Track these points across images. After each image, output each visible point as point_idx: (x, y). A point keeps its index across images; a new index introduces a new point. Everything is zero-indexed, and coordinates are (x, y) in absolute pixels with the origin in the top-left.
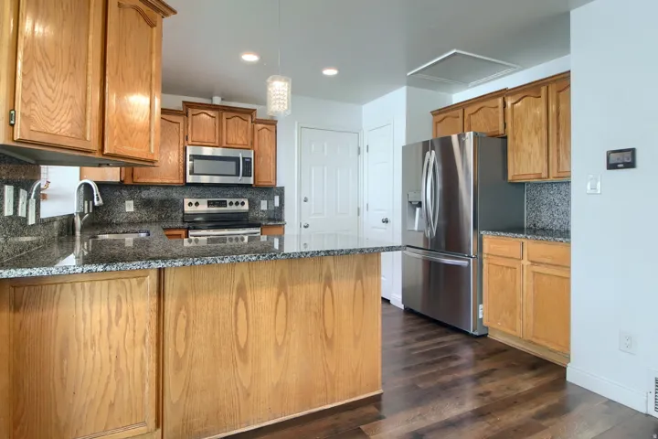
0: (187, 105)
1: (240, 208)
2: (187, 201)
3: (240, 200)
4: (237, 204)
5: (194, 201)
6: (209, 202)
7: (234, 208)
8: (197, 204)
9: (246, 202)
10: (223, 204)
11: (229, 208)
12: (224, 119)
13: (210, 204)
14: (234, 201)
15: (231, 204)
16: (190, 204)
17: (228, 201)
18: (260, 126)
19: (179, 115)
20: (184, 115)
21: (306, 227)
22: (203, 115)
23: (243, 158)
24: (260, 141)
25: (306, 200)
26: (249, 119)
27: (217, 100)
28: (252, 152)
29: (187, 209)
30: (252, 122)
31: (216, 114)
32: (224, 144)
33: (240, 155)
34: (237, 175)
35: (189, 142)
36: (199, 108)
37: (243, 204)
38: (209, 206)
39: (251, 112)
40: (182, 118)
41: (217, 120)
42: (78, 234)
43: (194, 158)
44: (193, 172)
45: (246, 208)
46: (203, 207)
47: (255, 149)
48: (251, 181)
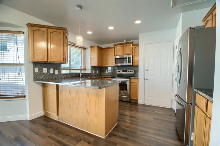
0: (115, 45)
1: (131, 73)
3: (131, 70)
4: (130, 71)
5: (119, 70)
7: (129, 73)
8: (120, 71)
9: (133, 70)
10: (126, 71)
11: (128, 73)
12: (124, 47)
13: (123, 71)
14: (129, 70)
15: (129, 71)
16: (118, 71)
18: (135, 47)
19: (113, 48)
20: (114, 48)
21: (147, 80)
22: (119, 47)
23: (128, 58)
24: (135, 51)
25: (147, 70)
26: (131, 45)
27: (125, 41)
28: (131, 55)
29: (117, 73)
30: (132, 46)
31: (122, 46)
32: (124, 54)
33: (127, 56)
34: (127, 63)
35: (116, 55)
36: (118, 45)
37: (132, 71)
38: (123, 72)
39: (132, 43)
40: (114, 49)
41: (122, 47)
42: (80, 77)
43: (116, 59)
44: (115, 63)
45: (133, 72)
46: (121, 72)
47: (133, 54)
48: (131, 64)
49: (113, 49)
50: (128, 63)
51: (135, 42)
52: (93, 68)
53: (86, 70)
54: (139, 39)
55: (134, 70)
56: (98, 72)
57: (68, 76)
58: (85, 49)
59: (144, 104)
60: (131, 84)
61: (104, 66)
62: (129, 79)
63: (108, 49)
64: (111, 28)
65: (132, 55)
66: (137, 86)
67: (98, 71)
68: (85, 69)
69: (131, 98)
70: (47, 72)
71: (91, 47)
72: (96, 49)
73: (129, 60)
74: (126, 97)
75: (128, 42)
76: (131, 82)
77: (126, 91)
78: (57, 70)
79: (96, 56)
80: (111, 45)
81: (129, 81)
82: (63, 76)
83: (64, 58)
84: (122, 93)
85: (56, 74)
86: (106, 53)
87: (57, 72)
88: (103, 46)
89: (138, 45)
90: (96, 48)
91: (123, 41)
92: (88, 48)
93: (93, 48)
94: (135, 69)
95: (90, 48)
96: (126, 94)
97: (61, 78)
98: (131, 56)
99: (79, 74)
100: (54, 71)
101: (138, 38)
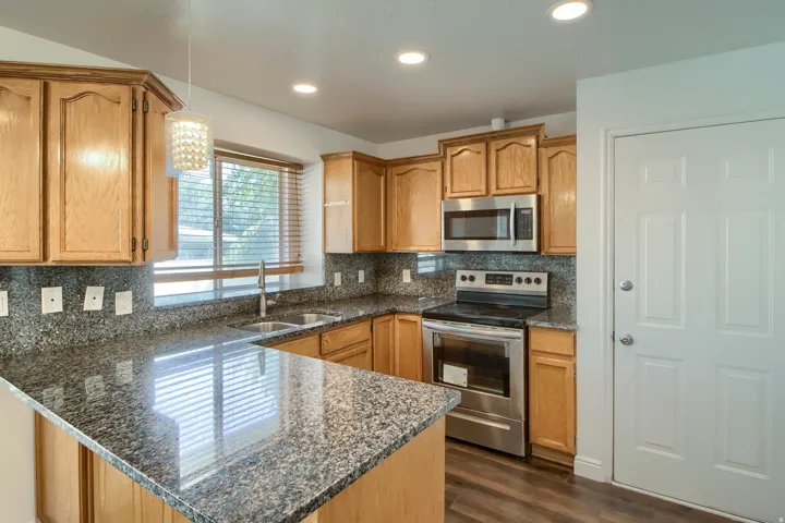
0: (446, 144)
1: (533, 288)
2: (460, 273)
3: (533, 276)
4: (528, 281)
5: (468, 273)
6: (487, 275)
7: (523, 288)
8: (472, 279)
9: (544, 277)
10: (506, 280)
11: (515, 288)
12: (493, 152)
13: (490, 279)
14: (524, 275)
15: (519, 280)
16: (464, 278)
17: (516, 275)
18: (552, 151)
19: (436, 160)
20: (442, 158)
21: (628, 341)
22: (465, 153)
23: (516, 210)
24: (554, 178)
25: (628, 287)
26: (532, 141)
27: (497, 125)
28: (533, 198)
29: (460, 284)
30: (538, 146)
31: (481, 147)
32: (493, 190)
33: (510, 204)
34: (509, 238)
35: (448, 194)
36: (461, 144)
37: (538, 281)
38: (487, 283)
39: (534, 130)
40: (439, 163)
41: (482, 157)
42: (263, 314)
43: (450, 216)
44: (448, 236)
45: (543, 288)
46: (480, 283)
47: (544, 190)
48: (533, 245)
49: (437, 165)
50: (516, 238)
51: (552, 124)
52: (335, 260)
53: (301, 269)
54: (575, 110)
55: (550, 276)
56: (361, 279)
57: (190, 318)
58: (297, 167)
59: (610, 481)
60: (534, 359)
61: (389, 250)
62: (520, 333)
63: (411, 167)
64: (412, 58)
65: (539, 199)
66: (569, 372)
67: (361, 274)
68: (295, 268)
69: (532, 440)
70: (65, 307)
71: (326, 158)
72: (347, 166)
73: (521, 222)
74: (508, 428)
75: (514, 125)
76: (533, 346)
77: (507, 394)
78: (129, 294)
79: (350, 203)
80: (428, 145)
81: (522, 341)
82: (162, 317)
83: (139, 238)
84: (486, 404)
85: (119, 312)
86: (399, 183)
87: (124, 304)
88: (387, 151)
89: (571, 140)
90: (350, 161)
91: (490, 123)
92: (309, 164)
93: (333, 165)
94: (554, 269)
95: (320, 166)
96: (505, 413)
97: (150, 333)
98: (532, 201)
99: (258, 297)
100: (109, 299)
101: (569, 106)
